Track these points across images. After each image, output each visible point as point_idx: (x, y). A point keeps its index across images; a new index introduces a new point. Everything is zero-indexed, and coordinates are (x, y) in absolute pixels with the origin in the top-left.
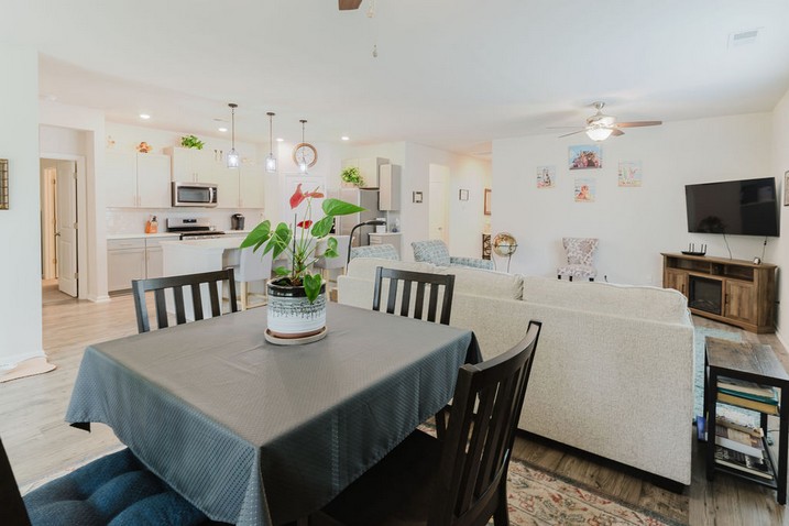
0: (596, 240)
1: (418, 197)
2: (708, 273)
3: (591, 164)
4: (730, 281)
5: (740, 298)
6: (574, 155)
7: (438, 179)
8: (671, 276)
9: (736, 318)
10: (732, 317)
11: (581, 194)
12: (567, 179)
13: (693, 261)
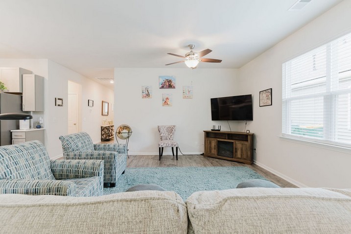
0: (174, 126)
1: (59, 102)
2: (226, 139)
3: (170, 86)
4: (237, 142)
5: (242, 150)
6: (162, 81)
7: (73, 92)
8: (208, 141)
9: (240, 159)
10: (238, 158)
11: (166, 102)
12: (158, 94)
13: (215, 133)
